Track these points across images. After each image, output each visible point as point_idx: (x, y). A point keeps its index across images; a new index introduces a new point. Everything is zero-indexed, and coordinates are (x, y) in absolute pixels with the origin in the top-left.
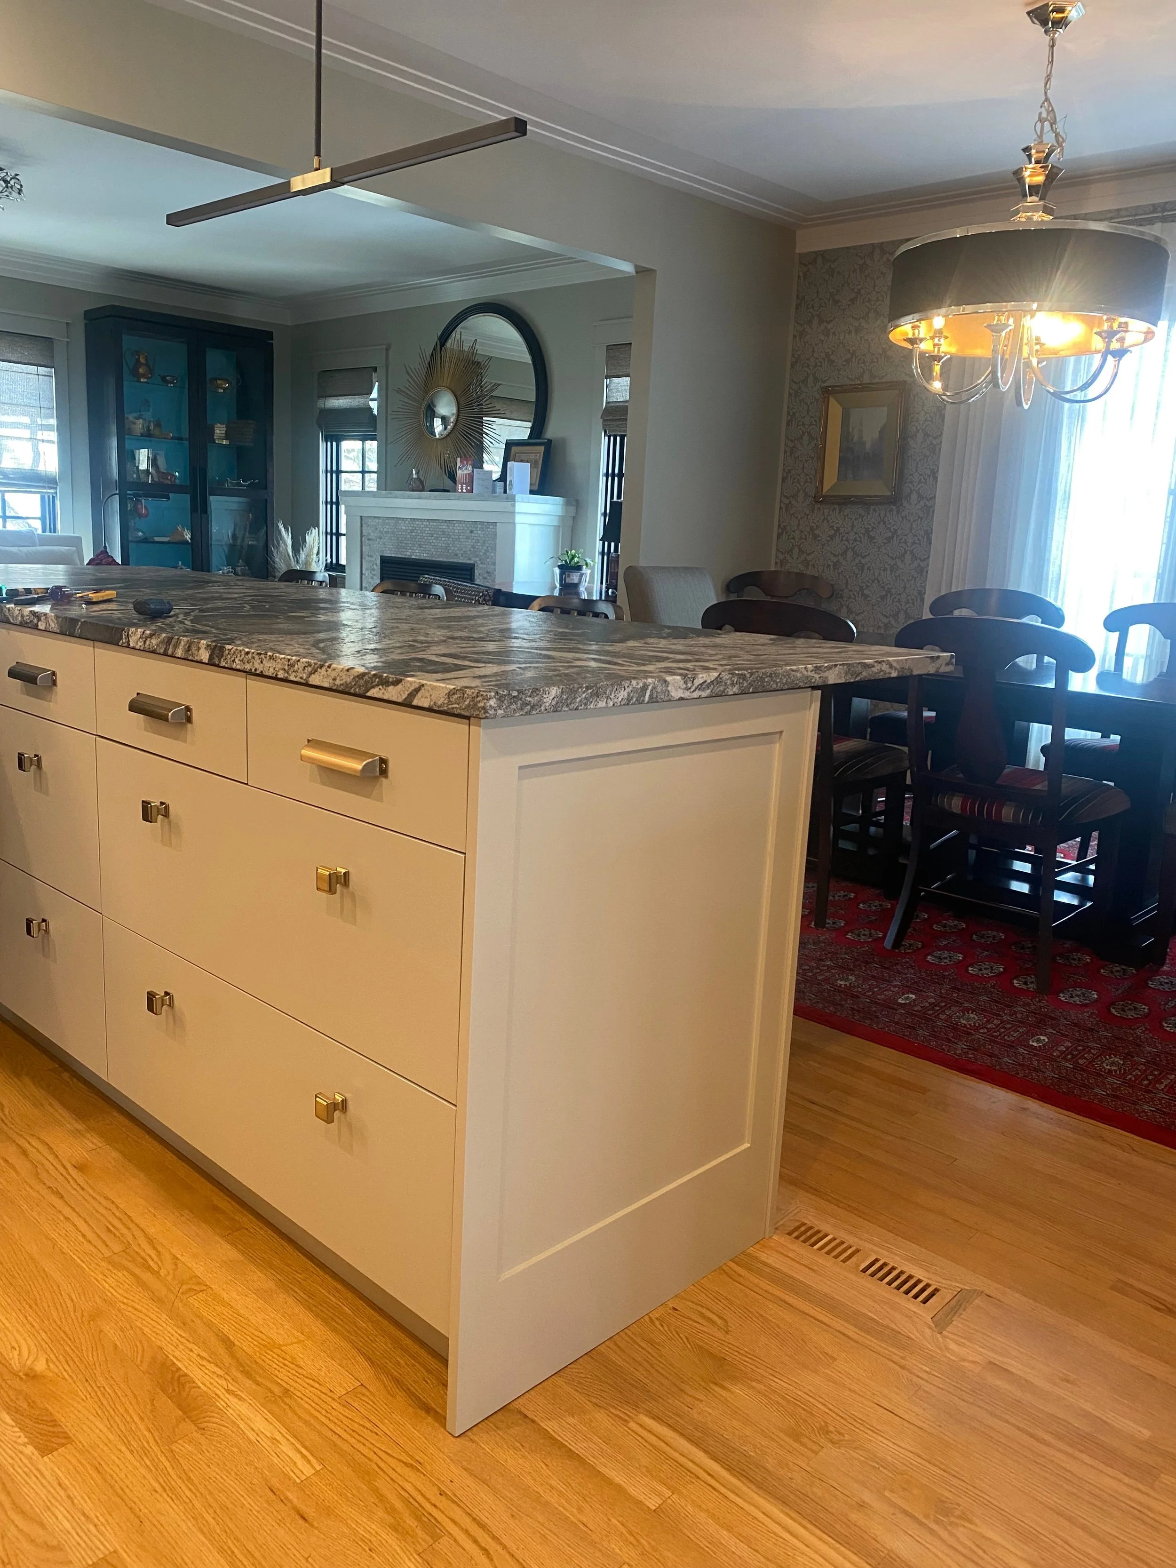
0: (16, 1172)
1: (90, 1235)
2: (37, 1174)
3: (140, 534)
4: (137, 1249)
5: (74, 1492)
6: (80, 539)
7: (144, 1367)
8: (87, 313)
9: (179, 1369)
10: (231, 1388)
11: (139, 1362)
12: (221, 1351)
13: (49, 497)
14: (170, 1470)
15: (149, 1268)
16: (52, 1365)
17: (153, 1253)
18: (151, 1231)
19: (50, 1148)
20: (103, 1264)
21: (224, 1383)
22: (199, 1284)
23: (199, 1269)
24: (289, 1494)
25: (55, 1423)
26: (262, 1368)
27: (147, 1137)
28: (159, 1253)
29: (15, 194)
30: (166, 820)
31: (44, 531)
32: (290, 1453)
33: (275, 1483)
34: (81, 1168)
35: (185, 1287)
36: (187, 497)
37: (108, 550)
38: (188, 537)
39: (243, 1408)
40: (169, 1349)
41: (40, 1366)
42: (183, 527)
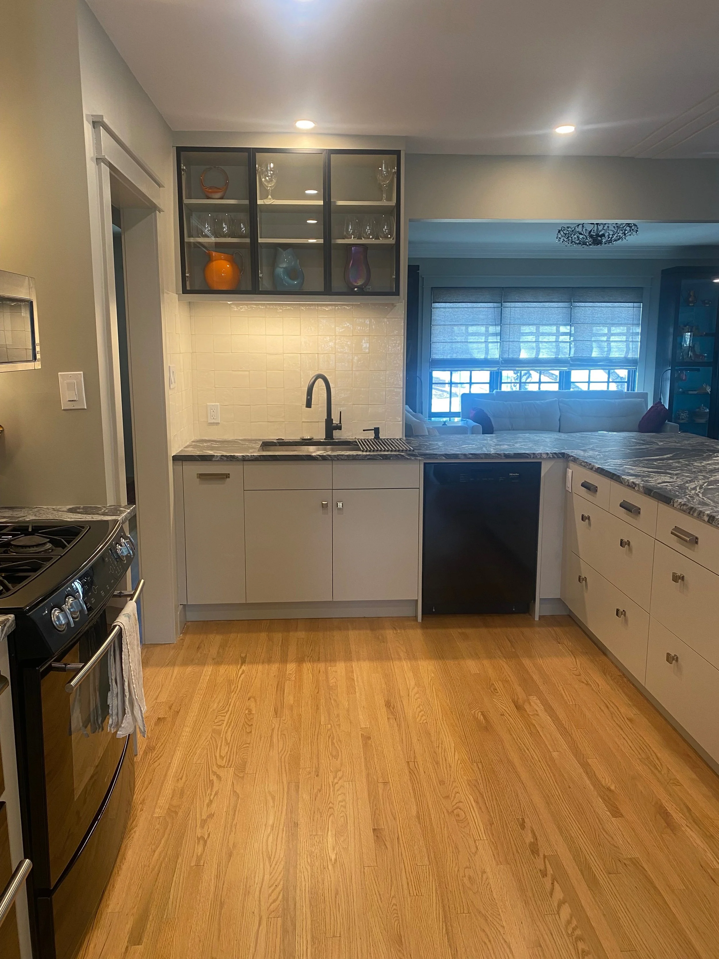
0: (604, 713)
1: (633, 748)
2: (612, 717)
3: (681, 390)
4: (652, 760)
5: (624, 833)
6: (647, 393)
7: (653, 803)
8: (663, 271)
9: (666, 810)
10: (688, 825)
11: (651, 801)
12: (685, 810)
13: (632, 371)
14: (661, 842)
15: (657, 769)
16: (617, 789)
17: (659, 764)
18: (659, 755)
19: (618, 709)
20: (638, 760)
21: (685, 822)
22: (678, 782)
23: (678, 777)
24: (708, 870)
25: (617, 808)
26: (703, 824)
27: (660, 716)
28: (661, 765)
29: (634, 233)
30: (682, 582)
31: (628, 390)
32: (711, 858)
33: (702, 863)
34: (630, 720)
35: (671, 781)
36: (711, 368)
37: (662, 401)
38: (709, 390)
39: (692, 834)
40: (663, 802)
41: (613, 788)
42: (706, 385)
